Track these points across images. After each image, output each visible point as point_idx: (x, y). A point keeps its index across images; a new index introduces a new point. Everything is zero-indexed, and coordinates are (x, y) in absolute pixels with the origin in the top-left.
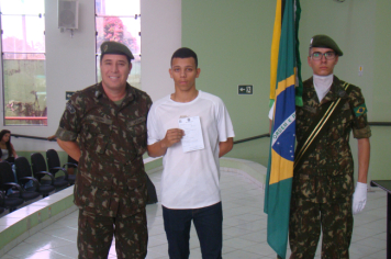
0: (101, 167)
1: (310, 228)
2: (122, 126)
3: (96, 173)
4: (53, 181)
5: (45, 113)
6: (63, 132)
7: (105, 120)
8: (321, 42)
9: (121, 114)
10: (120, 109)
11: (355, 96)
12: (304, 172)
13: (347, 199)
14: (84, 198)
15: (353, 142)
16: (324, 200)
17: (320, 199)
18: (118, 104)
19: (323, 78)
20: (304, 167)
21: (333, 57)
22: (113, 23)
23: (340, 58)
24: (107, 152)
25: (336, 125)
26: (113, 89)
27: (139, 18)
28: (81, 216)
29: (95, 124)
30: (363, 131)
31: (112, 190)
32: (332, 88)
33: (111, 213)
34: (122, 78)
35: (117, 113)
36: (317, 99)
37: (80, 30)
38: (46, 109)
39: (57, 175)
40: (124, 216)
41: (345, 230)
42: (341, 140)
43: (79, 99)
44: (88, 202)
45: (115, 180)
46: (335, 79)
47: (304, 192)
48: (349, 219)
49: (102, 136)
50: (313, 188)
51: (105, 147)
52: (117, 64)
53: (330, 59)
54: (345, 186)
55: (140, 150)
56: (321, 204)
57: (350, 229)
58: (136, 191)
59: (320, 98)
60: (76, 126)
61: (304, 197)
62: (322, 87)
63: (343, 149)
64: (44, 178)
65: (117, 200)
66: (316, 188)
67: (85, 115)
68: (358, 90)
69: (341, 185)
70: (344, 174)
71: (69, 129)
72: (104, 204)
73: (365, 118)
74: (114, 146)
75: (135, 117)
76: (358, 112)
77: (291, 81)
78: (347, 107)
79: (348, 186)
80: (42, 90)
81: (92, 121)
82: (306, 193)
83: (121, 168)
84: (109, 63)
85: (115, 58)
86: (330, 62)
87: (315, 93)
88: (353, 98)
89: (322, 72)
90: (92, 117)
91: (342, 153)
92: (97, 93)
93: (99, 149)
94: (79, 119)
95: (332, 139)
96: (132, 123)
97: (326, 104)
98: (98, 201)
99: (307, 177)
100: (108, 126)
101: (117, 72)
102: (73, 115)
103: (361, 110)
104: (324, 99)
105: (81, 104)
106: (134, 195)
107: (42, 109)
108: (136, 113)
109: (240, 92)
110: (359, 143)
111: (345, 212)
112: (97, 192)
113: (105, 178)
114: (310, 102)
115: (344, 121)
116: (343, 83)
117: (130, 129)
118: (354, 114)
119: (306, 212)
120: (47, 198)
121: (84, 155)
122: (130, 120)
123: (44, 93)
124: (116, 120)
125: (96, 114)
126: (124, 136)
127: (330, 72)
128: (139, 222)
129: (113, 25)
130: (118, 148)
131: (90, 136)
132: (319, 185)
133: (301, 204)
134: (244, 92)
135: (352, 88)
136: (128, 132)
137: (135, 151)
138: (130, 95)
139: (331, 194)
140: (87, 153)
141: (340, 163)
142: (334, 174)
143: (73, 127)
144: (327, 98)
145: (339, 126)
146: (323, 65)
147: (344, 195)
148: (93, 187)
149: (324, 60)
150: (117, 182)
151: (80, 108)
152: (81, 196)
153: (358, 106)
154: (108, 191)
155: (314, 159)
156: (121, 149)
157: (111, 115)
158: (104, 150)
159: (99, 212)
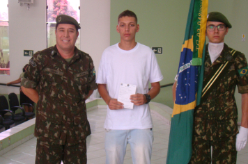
0: (54, 107)
1: (204, 158)
2: (71, 77)
3: (50, 111)
4: (13, 116)
5: (8, 66)
7: (58, 72)
8: (215, 17)
9: (70, 68)
10: (69, 64)
11: (239, 60)
12: (198, 116)
13: (231, 138)
14: (40, 130)
15: (237, 96)
16: (211, 138)
17: (208, 137)
18: (68, 61)
19: (216, 45)
20: (198, 112)
21: (224, 29)
23: (229, 30)
24: (59, 96)
25: (223, 82)
28: (38, 146)
29: (51, 75)
30: (245, 88)
31: (61, 124)
32: (223, 54)
33: (61, 142)
34: (72, 41)
35: (67, 67)
36: (210, 61)
37: (35, 4)
38: (9, 63)
39: (17, 112)
41: (229, 160)
42: (227, 93)
43: (39, 56)
44: (43, 134)
45: (64, 117)
46: (225, 46)
47: (197, 131)
48: (234, 153)
49: (55, 84)
50: (203, 128)
51: (57, 92)
52: (68, 31)
53: (222, 31)
54: (228, 128)
55: (84, 96)
56: (209, 141)
57: (234, 160)
58: (80, 126)
59: (212, 61)
60: (36, 76)
61: (197, 135)
63: (229, 100)
64: (7, 114)
65: (65, 132)
66: (205, 129)
67: (44, 68)
68: (243, 56)
69: (226, 127)
70: (229, 119)
71: (31, 79)
72: (56, 135)
74: (64, 91)
75: (81, 71)
76: (241, 73)
78: (232, 68)
79: (232, 128)
80: (6, 48)
81: (49, 72)
82: (199, 132)
83: (69, 108)
84: (62, 30)
85: (67, 27)
86: (221, 32)
87: (209, 57)
88: (238, 62)
89: (215, 40)
90: (48, 69)
91: (227, 104)
92: (53, 52)
93: (53, 94)
94: (39, 72)
96: (78, 75)
97: (217, 66)
98: (51, 132)
100: (61, 76)
101: (68, 37)
102: (34, 69)
103: (244, 72)
104: (215, 62)
105: (41, 60)
106: (78, 129)
107: (6, 62)
108: (81, 68)
110: (243, 97)
111: (230, 147)
112: (50, 126)
113: (57, 115)
115: (230, 79)
116: (231, 49)
117: (77, 79)
118: (238, 75)
119: (201, 146)
120: (9, 130)
121: (42, 98)
122: (77, 73)
123: (8, 50)
124: (66, 72)
125: (52, 67)
126: (72, 84)
127: (221, 40)
128: (81, 150)
129: (60, 1)
130: (67, 93)
131: (46, 84)
132: (208, 127)
133: (196, 140)
134: (156, 52)
135: (238, 54)
136: (75, 82)
137: (80, 96)
138: (77, 55)
139: (218, 134)
140: (44, 97)
141: (225, 111)
142: (220, 118)
143: (34, 77)
144: (218, 61)
145: (226, 83)
146: (216, 35)
147: (228, 135)
148: (47, 122)
149: (216, 31)
150: (66, 118)
151: (40, 63)
152: (38, 129)
153: (242, 68)
154: (59, 125)
155: (206, 106)
156: (69, 94)
157: (63, 69)
158: (56, 94)
159: (51, 140)
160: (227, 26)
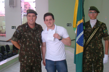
0: (28, 49)
1: (90, 69)
2: (35, 36)
6: (14, 38)
7: (30, 34)
8: (92, 8)
9: (34, 32)
10: (34, 31)
11: (104, 26)
12: (87, 51)
13: (101, 60)
14: (23, 60)
15: (103, 41)
16: (93, 60)
17: (92, 60)
19: (93, 20)
20: (87, 49)
21: (96, 13)
22: (27, 4)
23: (99, 14)
24: (30, 45)
25: (97, 36)
26: (31, 24)
27: (35, 3)
29: (26, 36)
30: (106, 38)
31: (32, 57)
32: (96, 24)
33: (32, 64)
34: (34, 21)
35: (33, 32)
36: (91, 27)
38: (5, 32)
40: (35, 65)
41: (100, 70)
43: (21, 28)
44: (24, 61)
45: (33, 53)
46: (97, 21)
47: (87, 57)
48: (102, 66)
49: (28, 39)
50: (90, 56)
53: (95, 14)
54: (100, 55)
56: (92, 61)
57: (102, 69)
58: (39, 57)
59: (92, 27)
61: (87, 59)
62: (93, 23)
63: (100, 43)
65: (33, 60)
66: (91, 56)
68: (105, 24)
69: (99, 55)
70: (100, 52)
72: (29, 61)
73: (107, 33)
74: (32, 42)
76: (105, 31)
77: (82, 21)
78: (101, 30)
79: (101, 55)
81: (26, 34)
82: (88, 58)
83: (35, 49)
84: (30, 16)
87: (90, 25)
88: (103, 27)
89: (93, 18)
91: (99, 45)
93: (28, 44)
95: (96, 40)
97: (94, 29)
98: (27, 60)
99: (88, 52)
101: (32, 19)
103: (106, 31)
104: (93, 27)
109: (67, 26)
110: (105, 42)
111: (101, 64)
112: (27, 57)
113: (30, 53)
114: (89, 28)
115: (100, 34)
116: (100, 22)
118: (103, 32)
119: (88, 64)
121: (22, 46)
122: (37, 34)
124: (33, 34)
126: (36, 39)
127: (95, 18)
128: (39, 67)
129: (27, 5)
130: (34, 43)
131: (24, 40)
133: (86, 61)
134: (69, 26)
135: (103, 24)
139: (96, 58)
140: (23, 45)
141: (99, 48)
142: (96, 51)
143: (18, 37)
144: (95, 27)
145: (98, 36)
146: (93, 16)
147: (100, 58)
148: (25, 56)
149: (93, 14)
150: (34, 54)
151: (21, 31)
152: (22, 59)
153: (105, 29)
154: (31, 57)
155: (90, 46)
156: (35, 43)
157: (31, 33)
158: (29, 44)
159: (27, 64)
160: (98, 12)
